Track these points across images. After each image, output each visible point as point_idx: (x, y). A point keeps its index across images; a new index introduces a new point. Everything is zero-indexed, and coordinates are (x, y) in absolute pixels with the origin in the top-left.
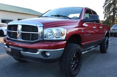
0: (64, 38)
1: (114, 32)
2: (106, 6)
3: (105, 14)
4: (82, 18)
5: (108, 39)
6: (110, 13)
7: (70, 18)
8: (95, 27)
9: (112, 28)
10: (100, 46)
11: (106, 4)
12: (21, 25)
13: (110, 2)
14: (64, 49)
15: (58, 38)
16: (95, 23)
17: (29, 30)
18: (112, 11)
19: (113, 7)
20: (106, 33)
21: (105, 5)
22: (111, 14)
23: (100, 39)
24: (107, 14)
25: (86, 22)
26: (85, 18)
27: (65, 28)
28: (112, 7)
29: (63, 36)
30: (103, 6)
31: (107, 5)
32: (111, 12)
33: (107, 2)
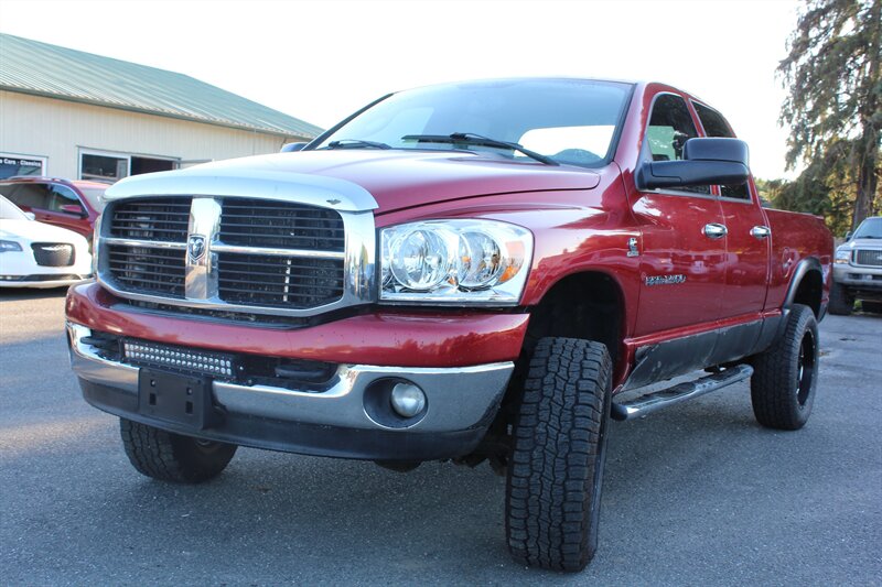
0: (511, 291)
1: (868, 280)
2: (804, 60)
3: (797, 130)
4: (631, 163)
5: (812, 326)
6: (835, 123)
7: (545, 161)
8: (717, 230)
9: (852, 244)
10: (749, 370)
11: (802, 45)
12: (217, 198)
13: (838, 26)
14: (511, 365)
15: (475, 290)
16: (716, 194)
17: (276, 231)
18: (852, 104)
19: (860, 68)
20: (800, 274)
21: (795, 57)
22: (848, 126)
23: (753, 316)
24: (816, 130)
25: (652, 186)
26: (650, 160)
27: (519, 227)
28: (856, 72)
29: (504, 278)
30: (785, 65)
31: (815, 51)
32: (847, 114)
33: (813, 33)
